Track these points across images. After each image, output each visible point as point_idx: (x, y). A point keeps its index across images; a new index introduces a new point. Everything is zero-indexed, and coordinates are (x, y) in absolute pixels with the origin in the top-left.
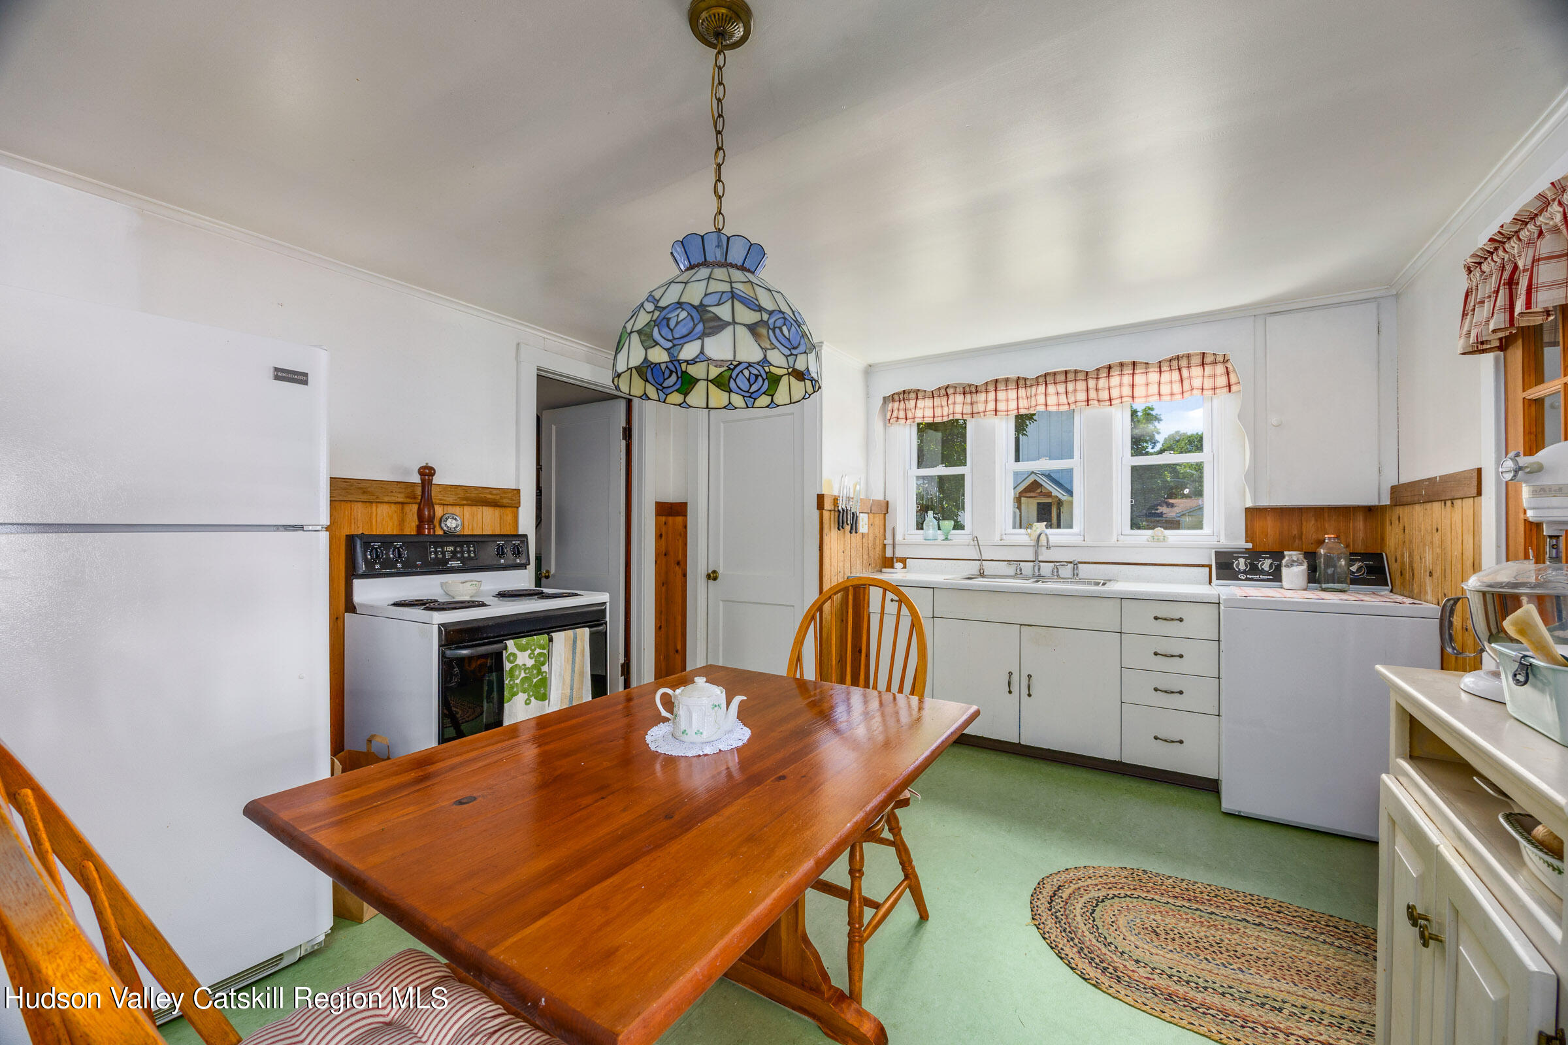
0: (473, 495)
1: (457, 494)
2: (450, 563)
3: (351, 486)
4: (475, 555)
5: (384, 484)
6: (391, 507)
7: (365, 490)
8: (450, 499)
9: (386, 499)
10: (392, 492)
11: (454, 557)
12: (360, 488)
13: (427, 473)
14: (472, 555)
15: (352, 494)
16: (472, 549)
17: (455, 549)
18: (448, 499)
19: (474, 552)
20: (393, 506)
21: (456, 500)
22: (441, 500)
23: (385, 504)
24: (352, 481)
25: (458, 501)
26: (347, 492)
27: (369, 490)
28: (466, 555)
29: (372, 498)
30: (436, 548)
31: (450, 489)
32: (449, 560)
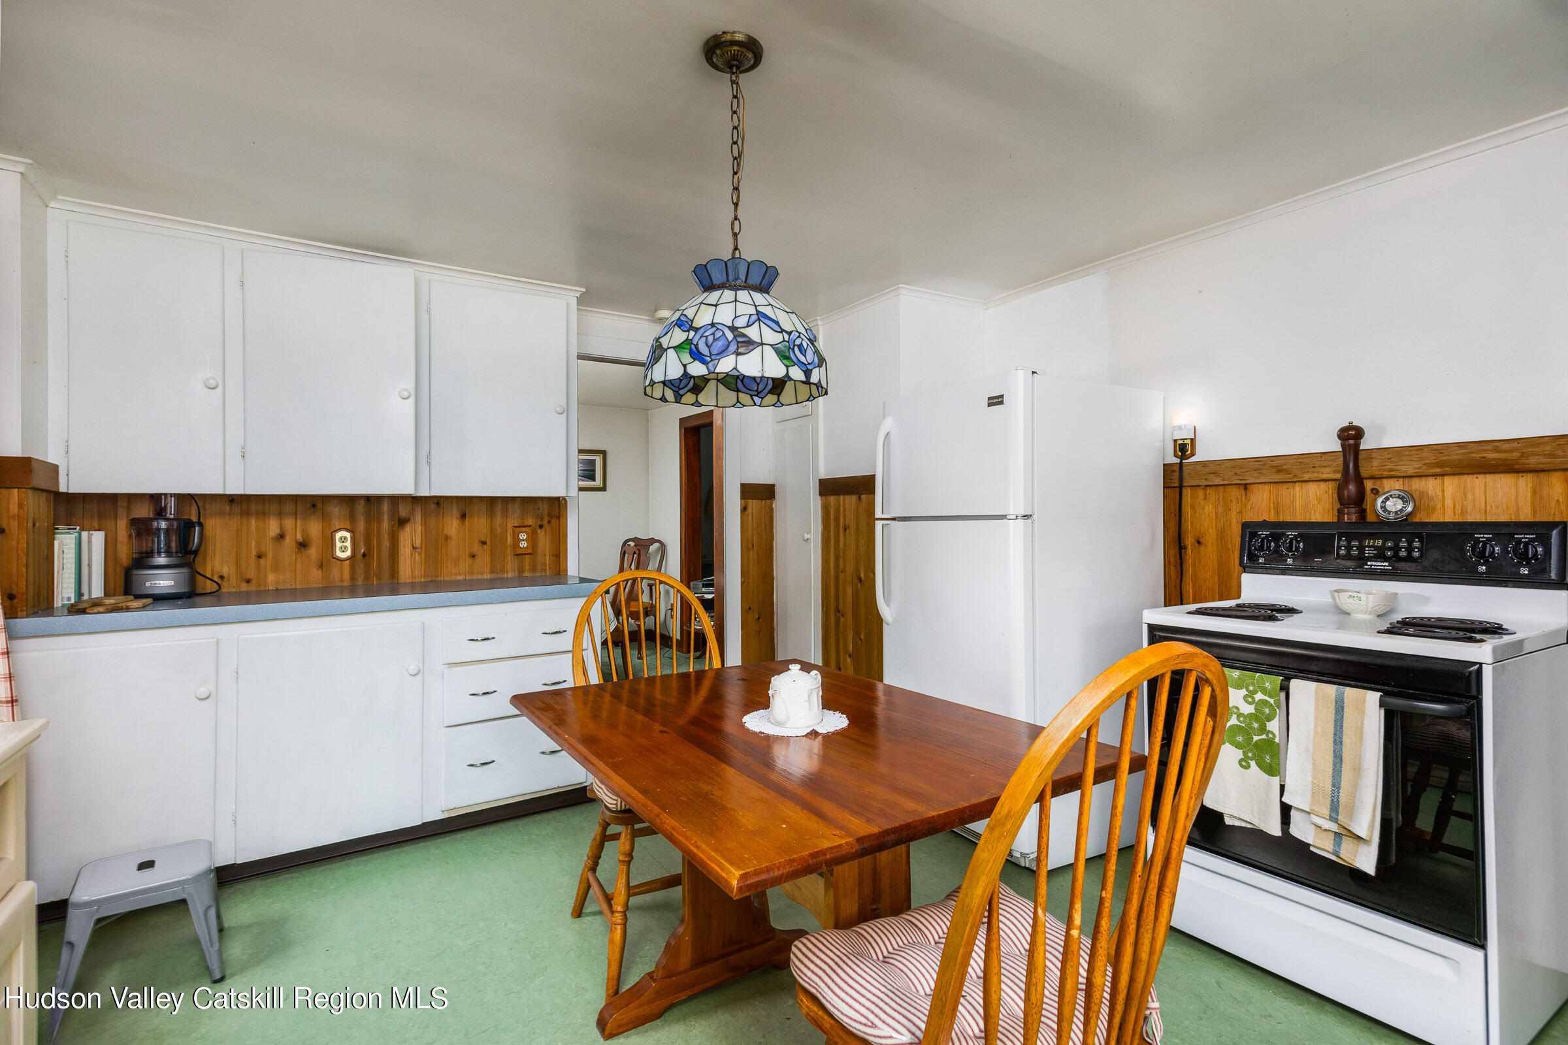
0: (1455, 457)
1: (1421, 459)
2: (1369, 563)
3: (1264, 465)
4: (1421, 556)
5: (1304, 458)
6: (1318, 485)
7: (1280, 468)
8: (1409, 469)
9: (1306, 477)
10: (1315, 467)
11: (1380, 556)
12: (1273, 467)
13: (1351, 435)
14: (1416, 554)
15: (1265, 474)
16: (1416, 544)
17: (1384, 543)
18: (1404, 468)
19: (1420, 550)
20: (1323, 485)
21: (1419, 468)
22: (1391, 471)
23: (1311, 483)
24: (1265, 459)
25: (1424, 470)
26: (1259, 473)
27: (1284, 467)
28: (1403, 554)
29: (1288, 477)
30: (1349, 541)
31: (1407, 453)
32: (1369, 559)
